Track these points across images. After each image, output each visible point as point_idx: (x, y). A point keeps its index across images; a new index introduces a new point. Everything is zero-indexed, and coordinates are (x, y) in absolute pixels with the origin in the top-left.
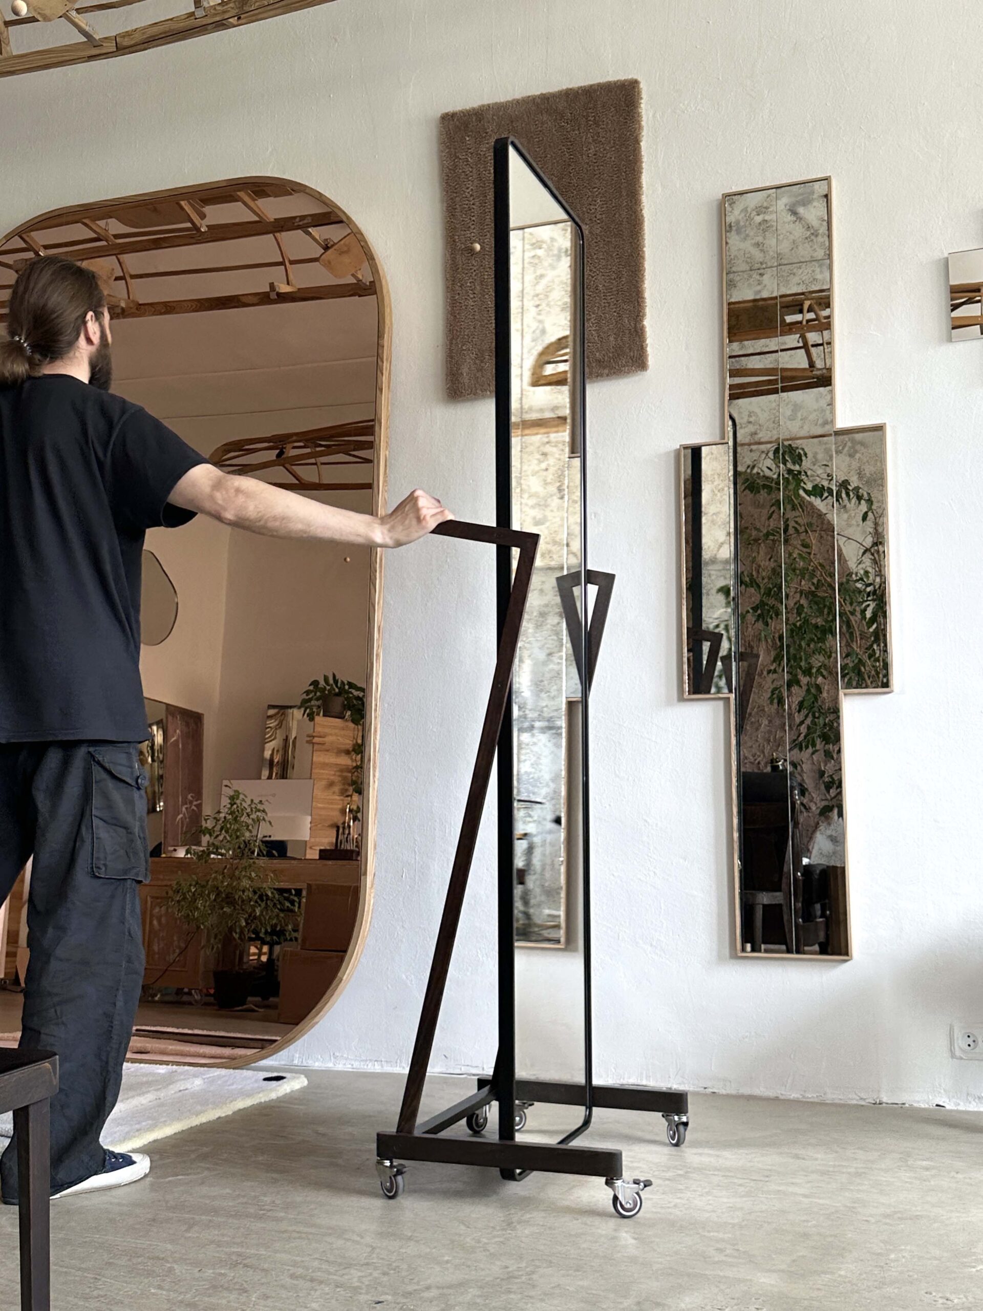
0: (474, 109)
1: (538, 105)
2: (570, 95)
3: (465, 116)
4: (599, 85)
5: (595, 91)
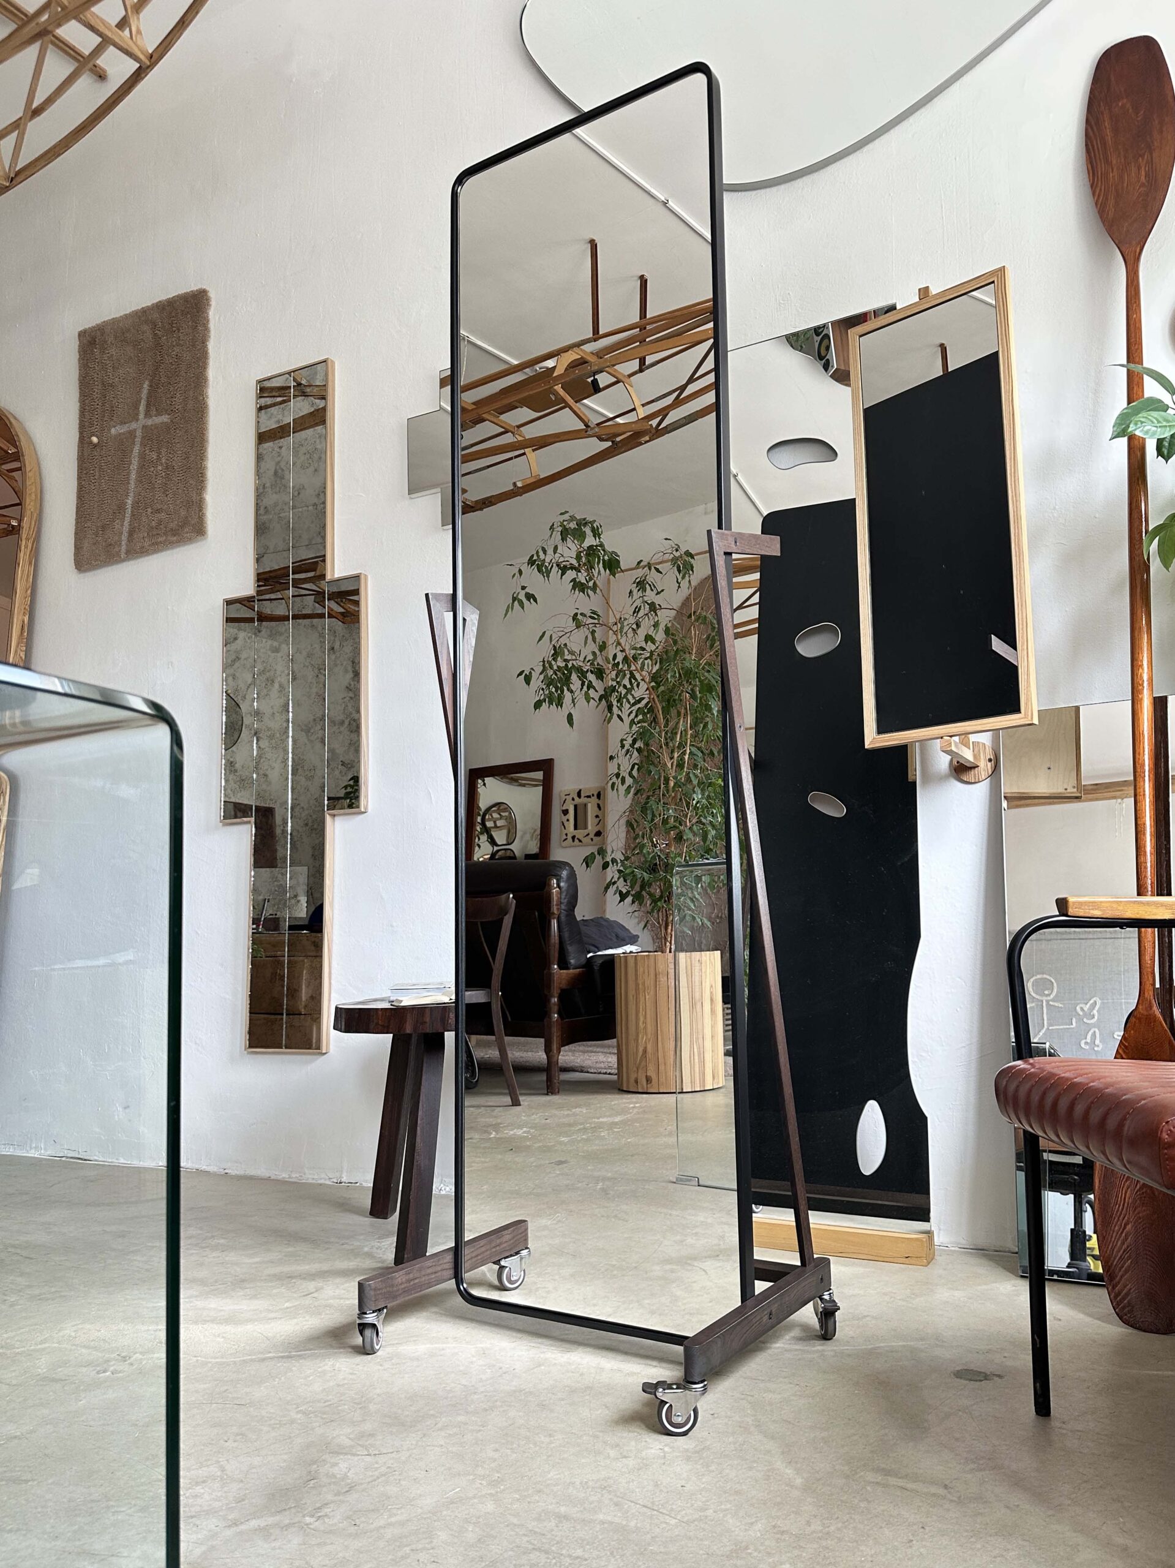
0: (98, 325)
1: (140, 317)
2: (161, 307)
3: (92, 332)
4: (177, 296)
5: (175, 302)
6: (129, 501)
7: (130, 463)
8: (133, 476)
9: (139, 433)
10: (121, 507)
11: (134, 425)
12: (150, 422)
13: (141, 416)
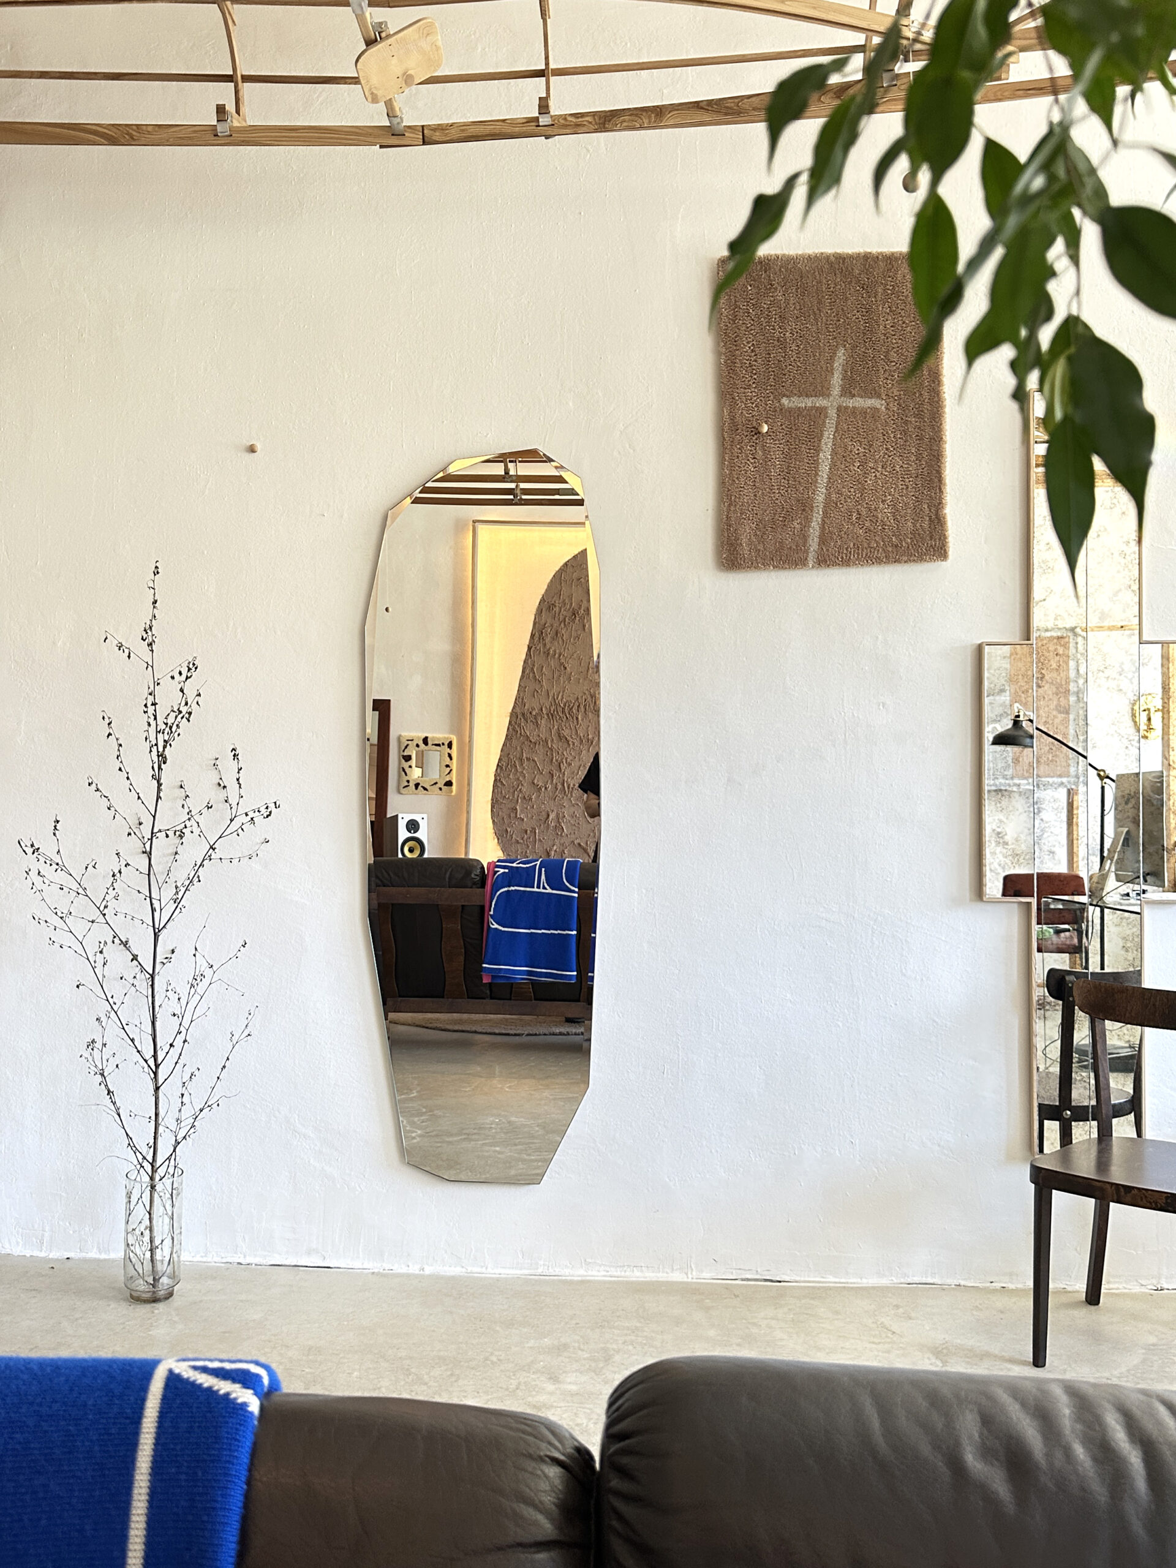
2: (869, 260)
6: (820, 498)
7: (818, 450)
8: (824, 469)
9: (832, 413)
10: (806, 506)
11: (821, 402)
12: (851, 403)
13: (836, 391)
